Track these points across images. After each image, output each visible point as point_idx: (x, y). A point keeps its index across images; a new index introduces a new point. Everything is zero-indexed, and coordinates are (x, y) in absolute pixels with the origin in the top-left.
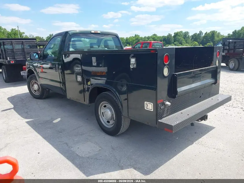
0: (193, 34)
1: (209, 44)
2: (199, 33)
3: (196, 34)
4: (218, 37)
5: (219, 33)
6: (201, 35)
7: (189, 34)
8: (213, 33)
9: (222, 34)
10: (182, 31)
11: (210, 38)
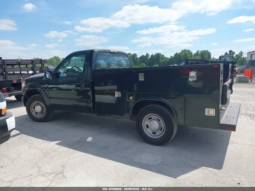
0: (140, 56)
1: (155, 65)
2: (146, 55)
3: (143, 56)
4: (162, 59)
5: (163, 56)
6: (148, 57)
7: (137, 56)
8: (158, 55)
9: (165, 56)
10: (130, 53)
11: (155, 60)
